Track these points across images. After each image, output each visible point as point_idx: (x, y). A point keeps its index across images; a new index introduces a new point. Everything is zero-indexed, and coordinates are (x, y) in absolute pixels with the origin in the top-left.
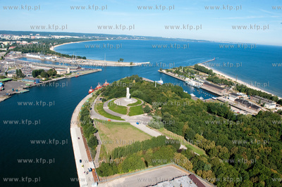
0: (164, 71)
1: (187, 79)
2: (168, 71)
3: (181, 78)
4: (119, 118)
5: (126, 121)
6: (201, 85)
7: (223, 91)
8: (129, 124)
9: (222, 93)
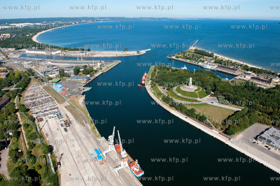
0: (174, 57)
1: (200, 64)
2: (177, 57)
3: (193, 62)
4: (197, 101)
5: (203, 102)
6: (215, 67)
7: (236, 72)
8: (206, 104)
9: (237, 73)
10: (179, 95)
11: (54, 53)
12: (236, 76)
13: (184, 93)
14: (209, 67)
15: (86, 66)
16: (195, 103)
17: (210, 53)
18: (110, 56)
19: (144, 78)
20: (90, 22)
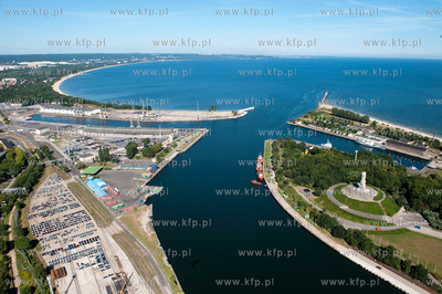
0: (300, 123)
1: (351, 136)
2: (305, 123)
6: (380, 143)
7: (425, 153)
8: (406, 231)
9: (426, 155)
10: (344, 207)
11: (88, 114)
12: (428, 161)
13: (354, 204)
14: (371, 143)
15: (148, 140)
16: (383, 228)
17: (362, 115)
18: (187, 119)
19: (259, 165)
20: (145, 60)
